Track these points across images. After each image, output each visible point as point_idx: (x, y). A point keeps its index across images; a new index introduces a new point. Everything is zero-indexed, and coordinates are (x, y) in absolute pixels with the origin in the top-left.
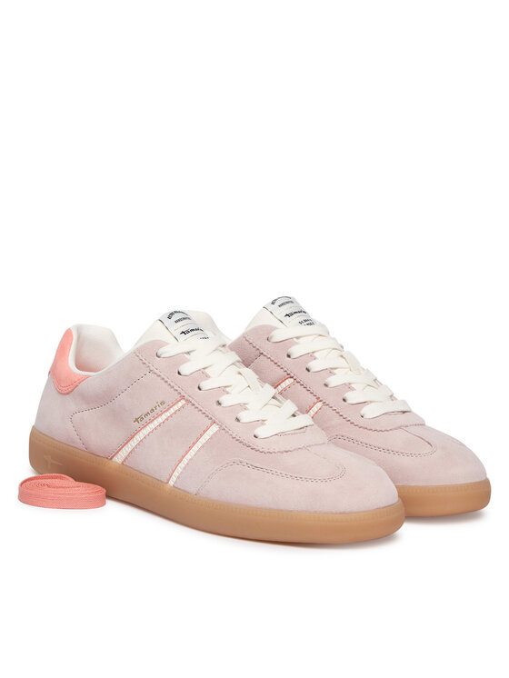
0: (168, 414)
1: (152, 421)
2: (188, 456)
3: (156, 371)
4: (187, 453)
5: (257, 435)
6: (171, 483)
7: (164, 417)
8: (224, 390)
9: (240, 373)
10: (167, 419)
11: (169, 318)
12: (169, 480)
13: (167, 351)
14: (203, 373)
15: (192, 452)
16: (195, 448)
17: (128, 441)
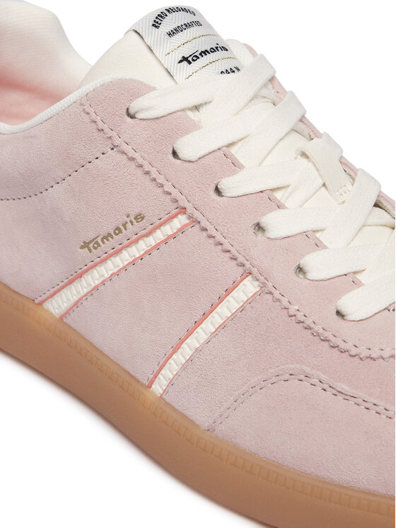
0: (151, 241)
1: (118, 252)
2: (193, 342)
3: (124, 147)
4: (190, 333)
5: (344, 310)
6: (158, 388)
7: (143, 246)
8: (269, 198)
9: (304, 155)
10: (149, 253)
11: (156, 25)
12: (152, 382)
13: (149, 106)
14: (225, 158)
15: (201, 334)
16: (209, 326)
17: (71, 282)
